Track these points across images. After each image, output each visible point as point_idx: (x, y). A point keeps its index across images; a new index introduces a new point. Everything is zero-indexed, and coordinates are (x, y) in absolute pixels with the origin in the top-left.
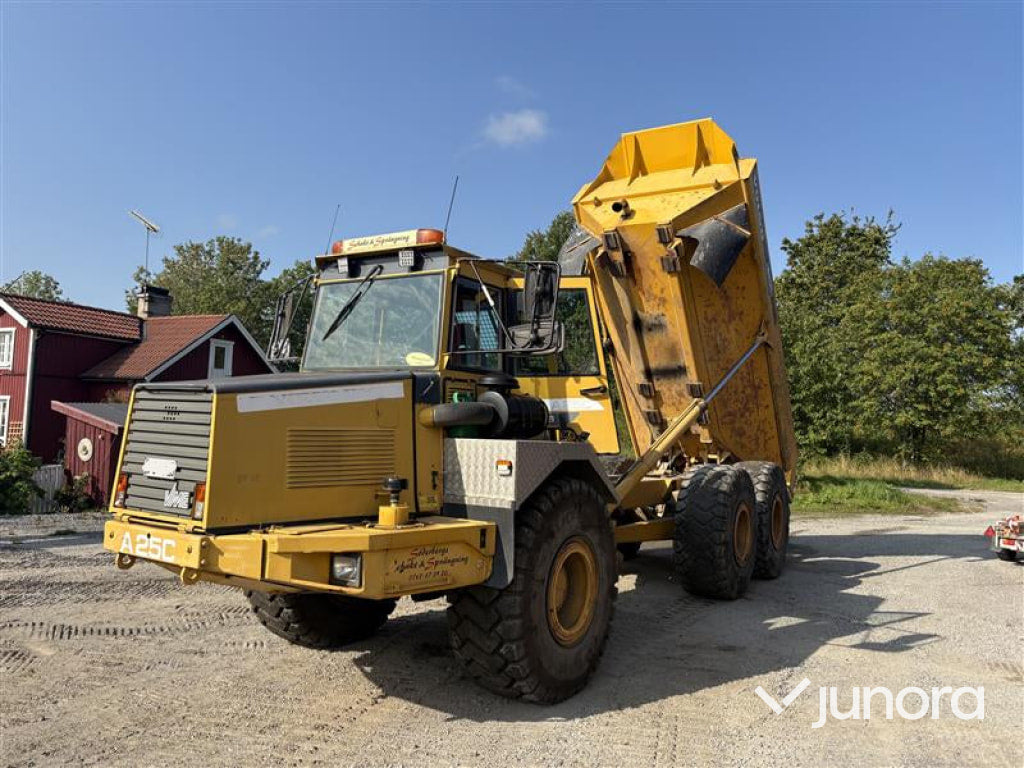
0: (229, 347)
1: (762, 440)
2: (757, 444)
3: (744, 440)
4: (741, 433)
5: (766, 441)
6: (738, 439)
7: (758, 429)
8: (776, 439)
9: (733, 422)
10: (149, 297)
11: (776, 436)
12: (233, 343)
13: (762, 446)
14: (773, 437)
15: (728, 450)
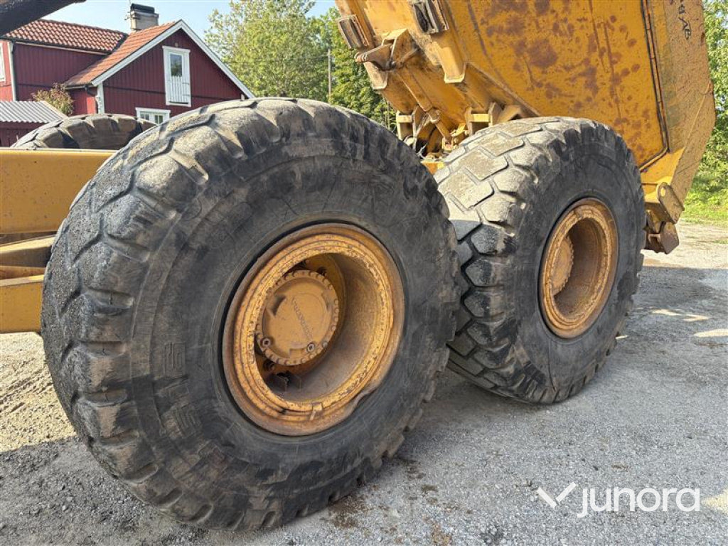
0: (185, 54)
1: (603, 77)
2: (592, 86)
3: (555, 76)
4: (545, 60)
5: (616, 80)
6: (537, 71)
7: (592, 47)
8: (645, 71)
9: (516, 28)
10: (135, 14)
11: (645, 63)
12: (189, 51)
13: (604, 92)
14: (636, 68)
15: (515, 102)
